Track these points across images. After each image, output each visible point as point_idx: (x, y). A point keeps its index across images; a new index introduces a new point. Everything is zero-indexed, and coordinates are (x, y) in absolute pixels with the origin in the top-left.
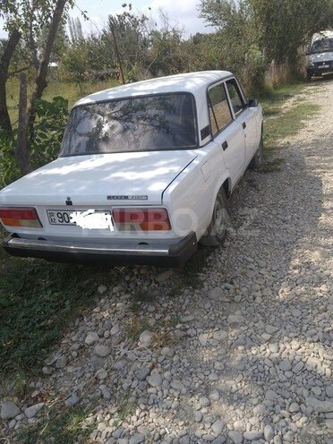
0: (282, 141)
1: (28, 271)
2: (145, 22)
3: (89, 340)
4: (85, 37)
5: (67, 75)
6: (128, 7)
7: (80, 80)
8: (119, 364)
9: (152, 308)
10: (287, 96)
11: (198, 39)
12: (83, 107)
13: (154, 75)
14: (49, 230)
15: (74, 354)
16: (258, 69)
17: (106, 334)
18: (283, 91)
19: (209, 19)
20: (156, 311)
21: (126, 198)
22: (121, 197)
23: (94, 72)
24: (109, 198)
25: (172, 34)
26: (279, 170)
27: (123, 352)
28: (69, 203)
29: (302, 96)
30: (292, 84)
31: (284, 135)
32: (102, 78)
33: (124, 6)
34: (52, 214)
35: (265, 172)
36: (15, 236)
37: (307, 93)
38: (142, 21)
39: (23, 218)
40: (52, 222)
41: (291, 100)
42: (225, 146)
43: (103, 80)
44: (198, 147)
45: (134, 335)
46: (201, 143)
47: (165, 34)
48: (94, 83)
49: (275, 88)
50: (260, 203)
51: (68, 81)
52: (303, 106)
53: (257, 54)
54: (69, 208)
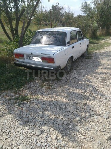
0: (95, 51)
1: (19, 71)
2: (63, 9)
3: (32, 86)
4: (43, 11)
5: (36, 22)
6: (58, 4)
7: (39, 24)
8: (38, 91)
9: (47, 83)
10: (103, 39)
11: (79, 17)
12: (39, 32)
13: (63, 26)
14: (26, 60)
15: (28, 88)
16: (95, 29)
17: (36, 86)
18: (102, 37)
19: (83, 11)
20: (48, 83)
21: (45, 54)
22: (44, 54)
23: (44, 22)
24: (41, 54)
25: (71, 14)
26: (91, 59)
27: (39, 89)
28: (32, 54)
29: (107, 40)
30: (106, 35)
31: (97, 50)
32: (46, 25)
33: (57, 3)
34: (27, 56)
35: (87, 58)
36: (17, 61)
37: (109, 39)
38: (62, 9)
39: (20, 56)
40: (27, 58)
41: (104, 41)
42: (73, 47)
43: (47, 25)
44: (65, 46)
45: (42, 86)
46: (66, 45)
47: (69, 14)
48: (44, 26)
49: (100, 36)
50: (82, 65)
51: (36, 24)
52: (106, 43)
53: (95, 24)
54: (32, 55)
